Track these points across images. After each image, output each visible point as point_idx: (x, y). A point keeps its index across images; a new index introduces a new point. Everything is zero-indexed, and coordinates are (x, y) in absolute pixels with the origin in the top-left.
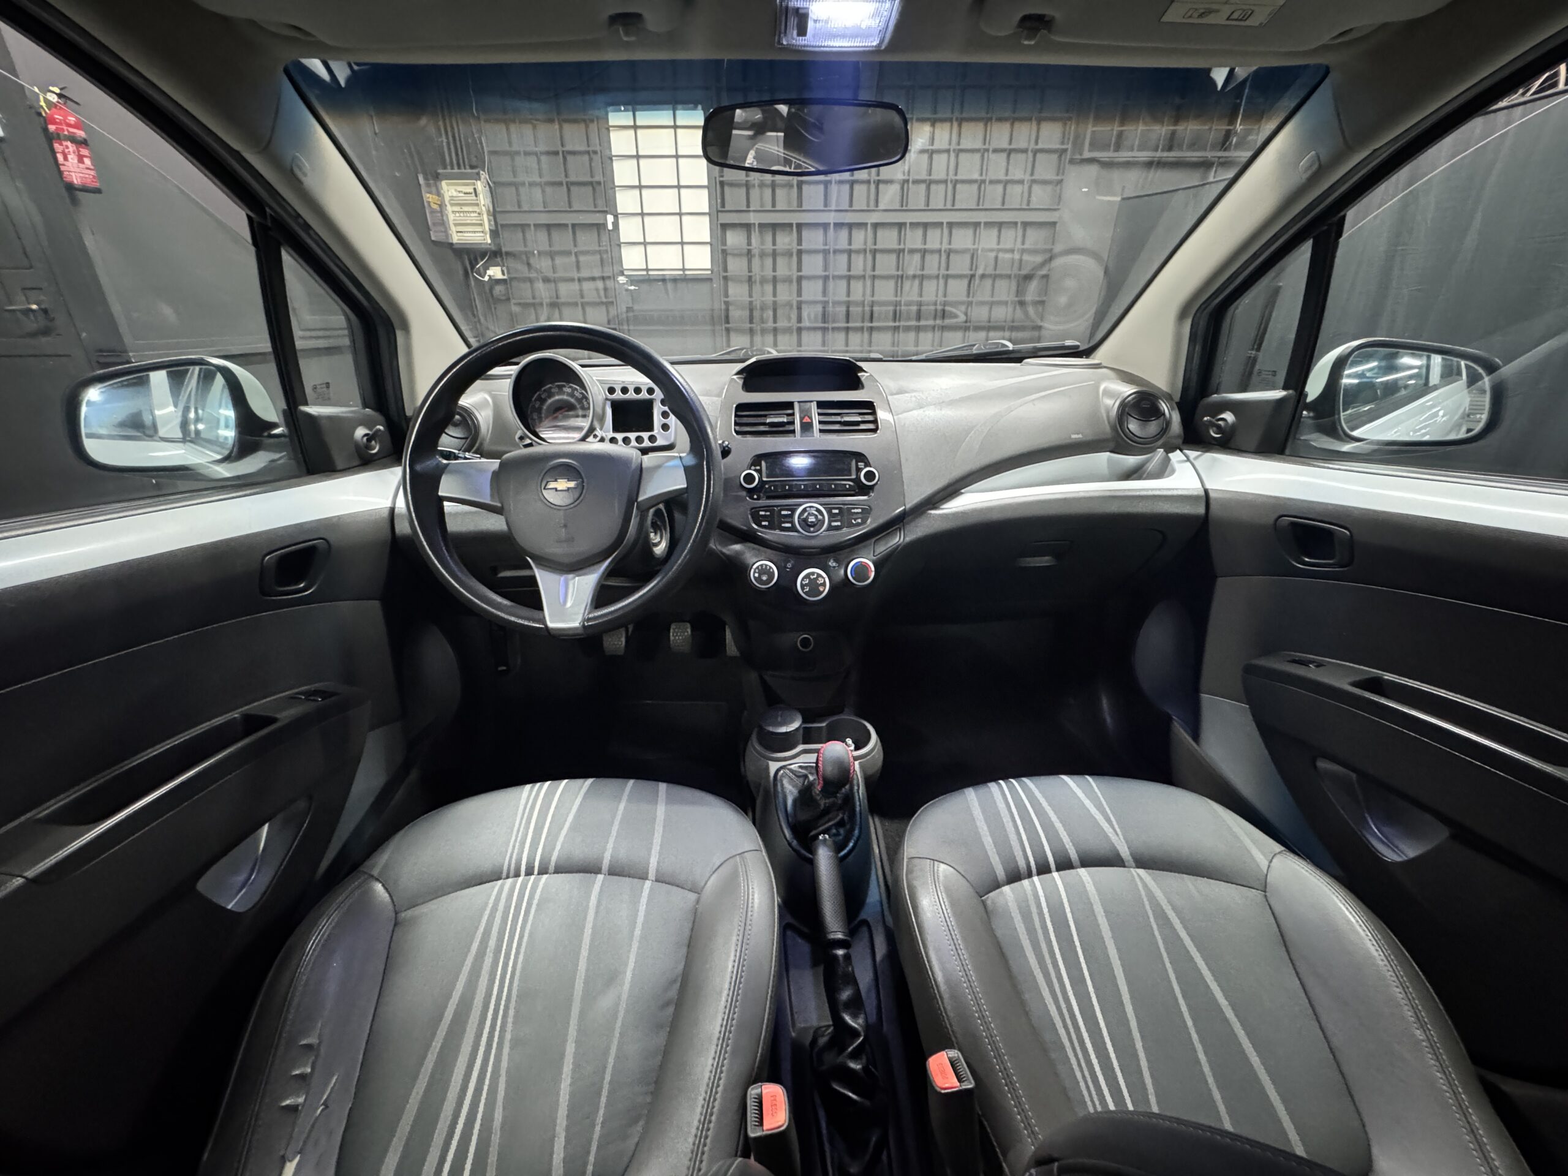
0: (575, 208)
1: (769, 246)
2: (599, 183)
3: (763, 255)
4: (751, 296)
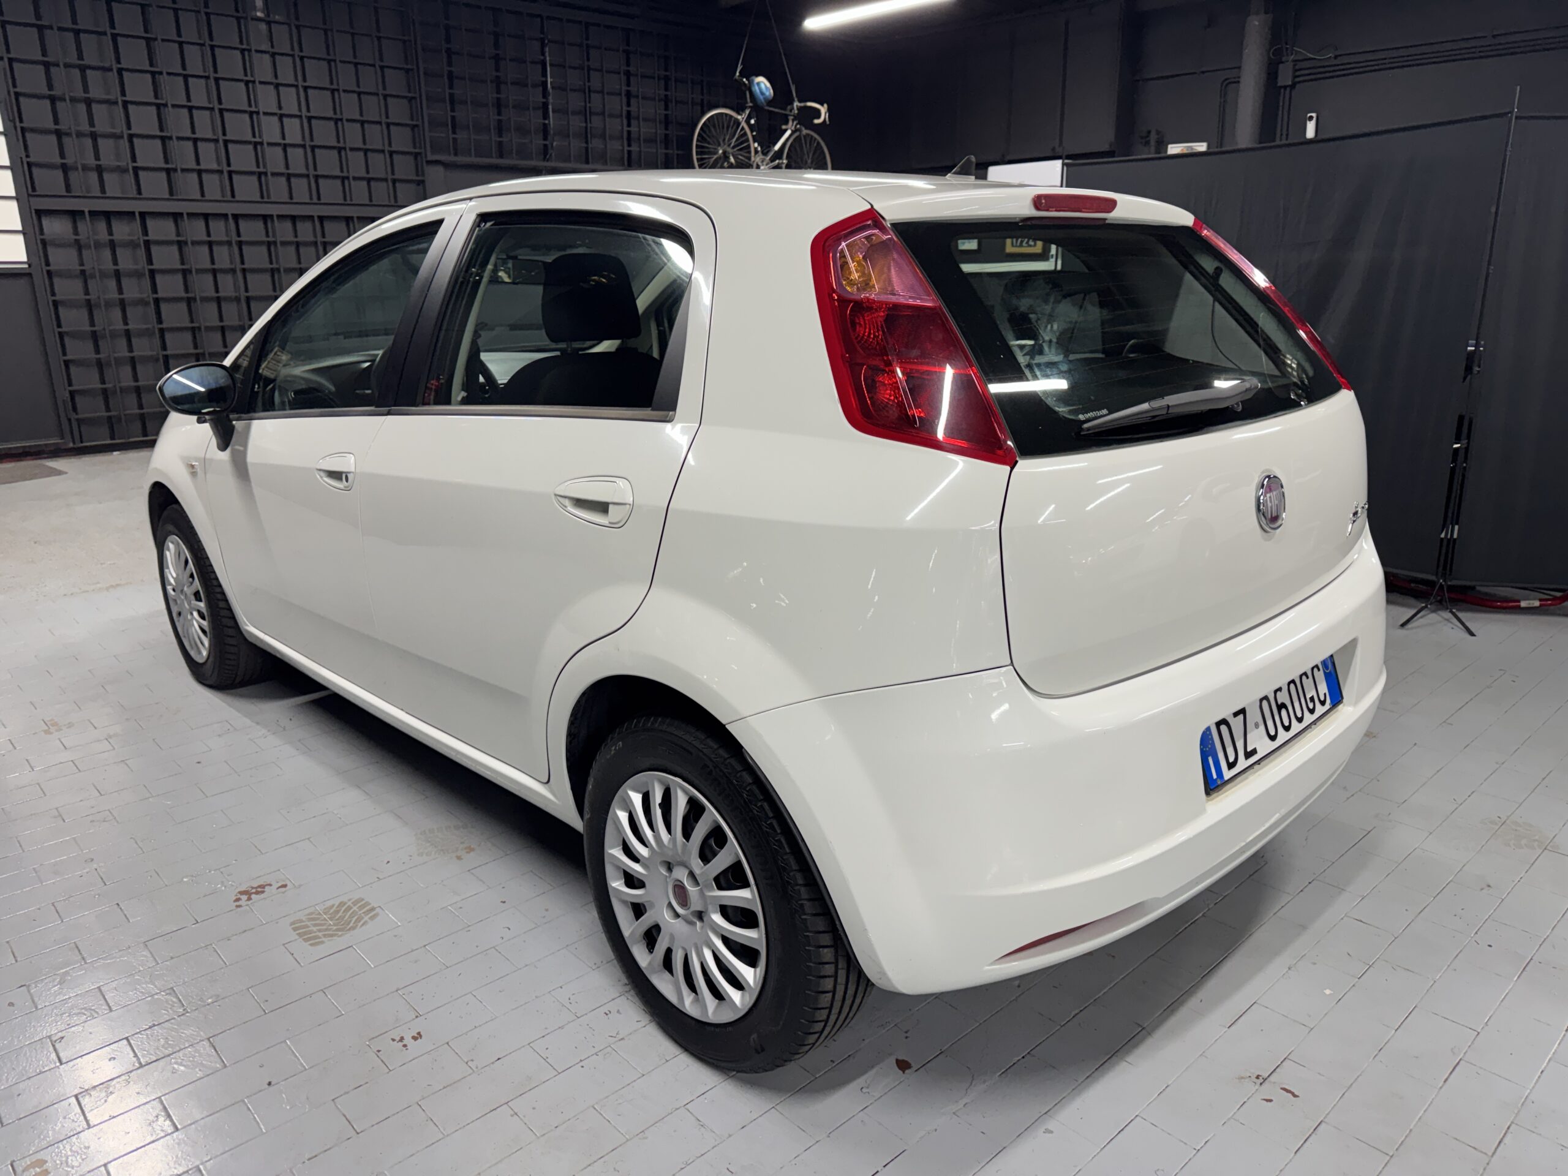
1: (104, 236)
3: (98, 245)
4: (87, 293)
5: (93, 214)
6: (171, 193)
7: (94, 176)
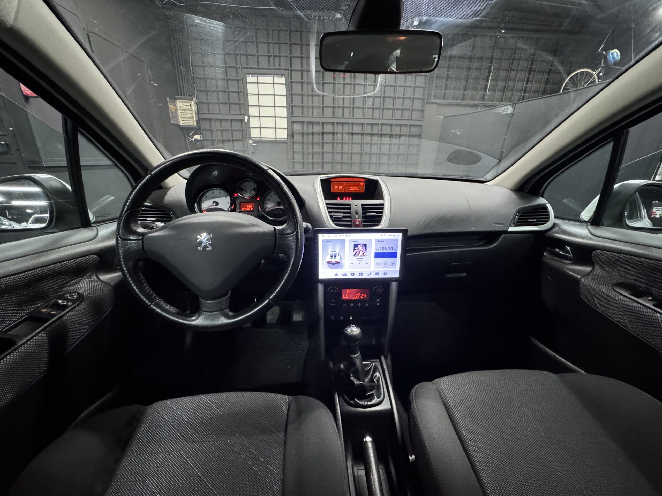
0: (232, 113)
1: (310, 130)
2: (242, 104)
3: (308, 134)
4: (303, 149)
5: (308, 123)
6: (333, 115)
7: (310, 110)
